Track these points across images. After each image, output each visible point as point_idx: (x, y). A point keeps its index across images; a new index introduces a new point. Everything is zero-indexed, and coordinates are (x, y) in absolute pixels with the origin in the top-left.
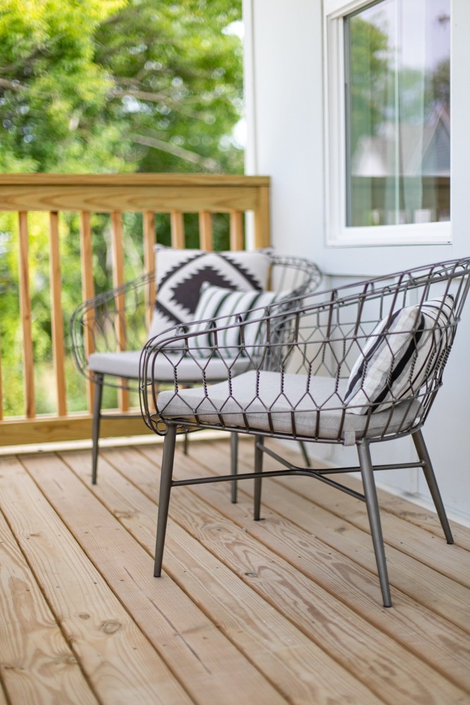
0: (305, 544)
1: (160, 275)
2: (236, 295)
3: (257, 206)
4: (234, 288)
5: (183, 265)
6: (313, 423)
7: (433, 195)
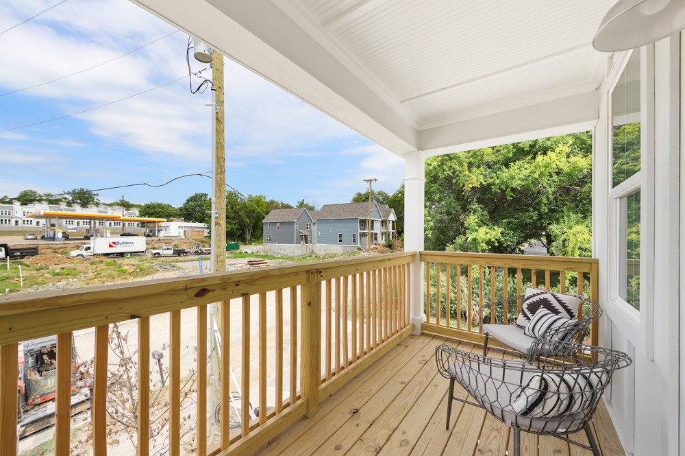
1: (525, 297)
3: (590, 271)
4: (556, 312)
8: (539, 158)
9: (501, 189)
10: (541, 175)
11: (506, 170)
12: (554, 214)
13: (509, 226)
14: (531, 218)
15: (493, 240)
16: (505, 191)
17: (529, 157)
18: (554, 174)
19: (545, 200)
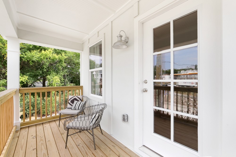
0: (85, 137)
1: (69, 99)
2: (78, 102)
3: (81, 89)
4: (78, 101)
5: (72, 98)
6: (86, 128)
7: (100, 87)
8: (43, 52)
9: (27, 60)
10: (44, 58)
11: (30, 53)
12: (48, 72)
13: (30, 76)
14: (39, 73)
15: (24, 81)
16: (29, 61)
17: (39, 50)
18: (48, 59)
19: (45, 67)
